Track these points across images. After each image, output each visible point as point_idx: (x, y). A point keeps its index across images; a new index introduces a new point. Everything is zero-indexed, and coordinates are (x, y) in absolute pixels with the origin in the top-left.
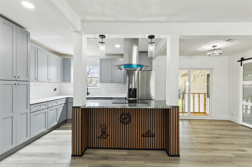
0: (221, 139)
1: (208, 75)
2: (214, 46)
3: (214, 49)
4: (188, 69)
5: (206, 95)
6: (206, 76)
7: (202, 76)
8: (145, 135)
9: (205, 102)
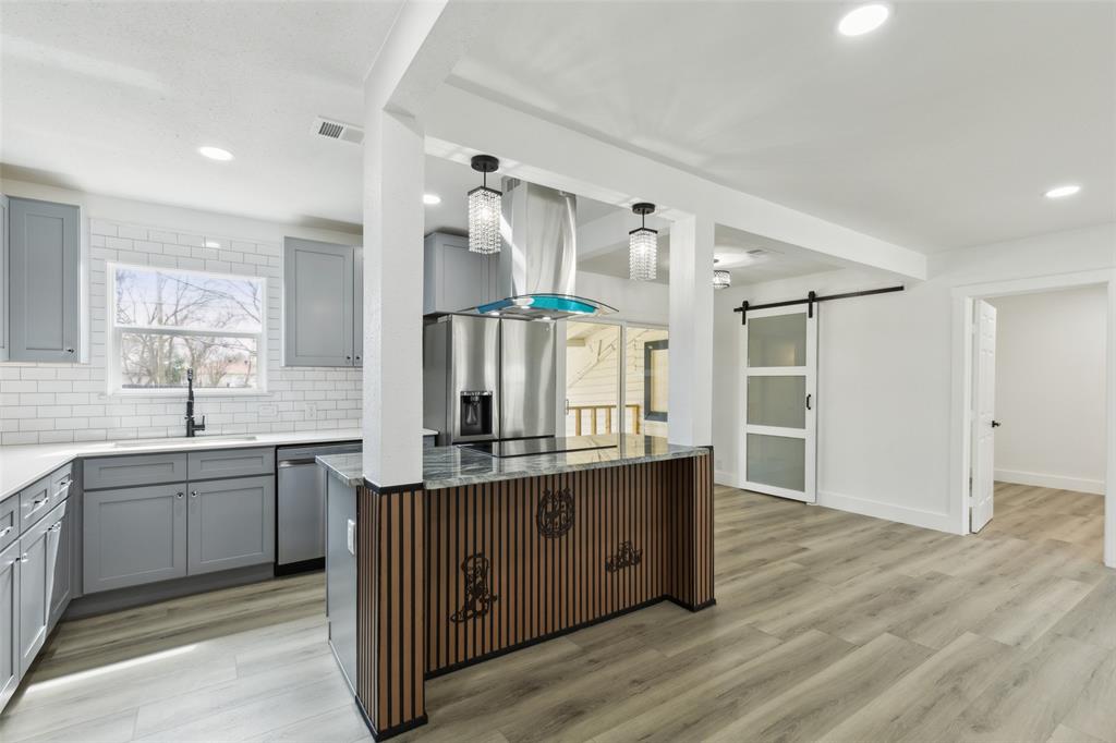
0: (741, 535)
5: (642, 410)
6: (641, 346)
8: (615, 562)
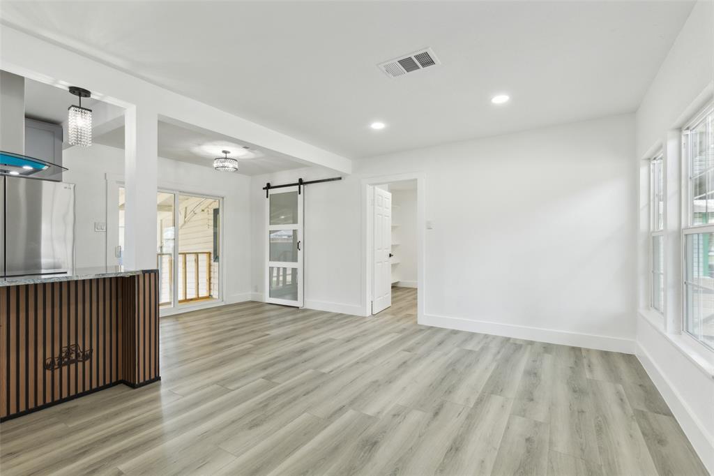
1: (216, 212)
2: (225, 152)
3: (226, 158)
4: (172, 192)
5: (212, 256)
6: (212, 212)
7: (203, 210)
9: (210, 272)
